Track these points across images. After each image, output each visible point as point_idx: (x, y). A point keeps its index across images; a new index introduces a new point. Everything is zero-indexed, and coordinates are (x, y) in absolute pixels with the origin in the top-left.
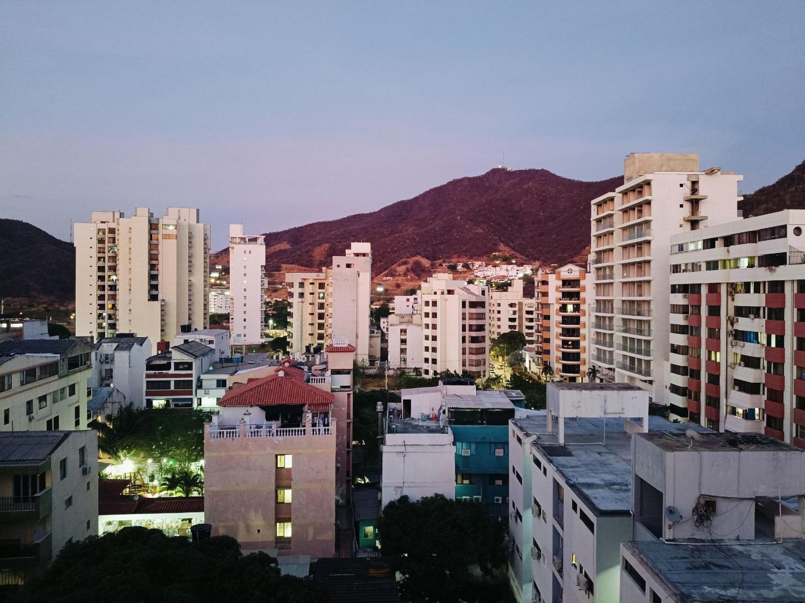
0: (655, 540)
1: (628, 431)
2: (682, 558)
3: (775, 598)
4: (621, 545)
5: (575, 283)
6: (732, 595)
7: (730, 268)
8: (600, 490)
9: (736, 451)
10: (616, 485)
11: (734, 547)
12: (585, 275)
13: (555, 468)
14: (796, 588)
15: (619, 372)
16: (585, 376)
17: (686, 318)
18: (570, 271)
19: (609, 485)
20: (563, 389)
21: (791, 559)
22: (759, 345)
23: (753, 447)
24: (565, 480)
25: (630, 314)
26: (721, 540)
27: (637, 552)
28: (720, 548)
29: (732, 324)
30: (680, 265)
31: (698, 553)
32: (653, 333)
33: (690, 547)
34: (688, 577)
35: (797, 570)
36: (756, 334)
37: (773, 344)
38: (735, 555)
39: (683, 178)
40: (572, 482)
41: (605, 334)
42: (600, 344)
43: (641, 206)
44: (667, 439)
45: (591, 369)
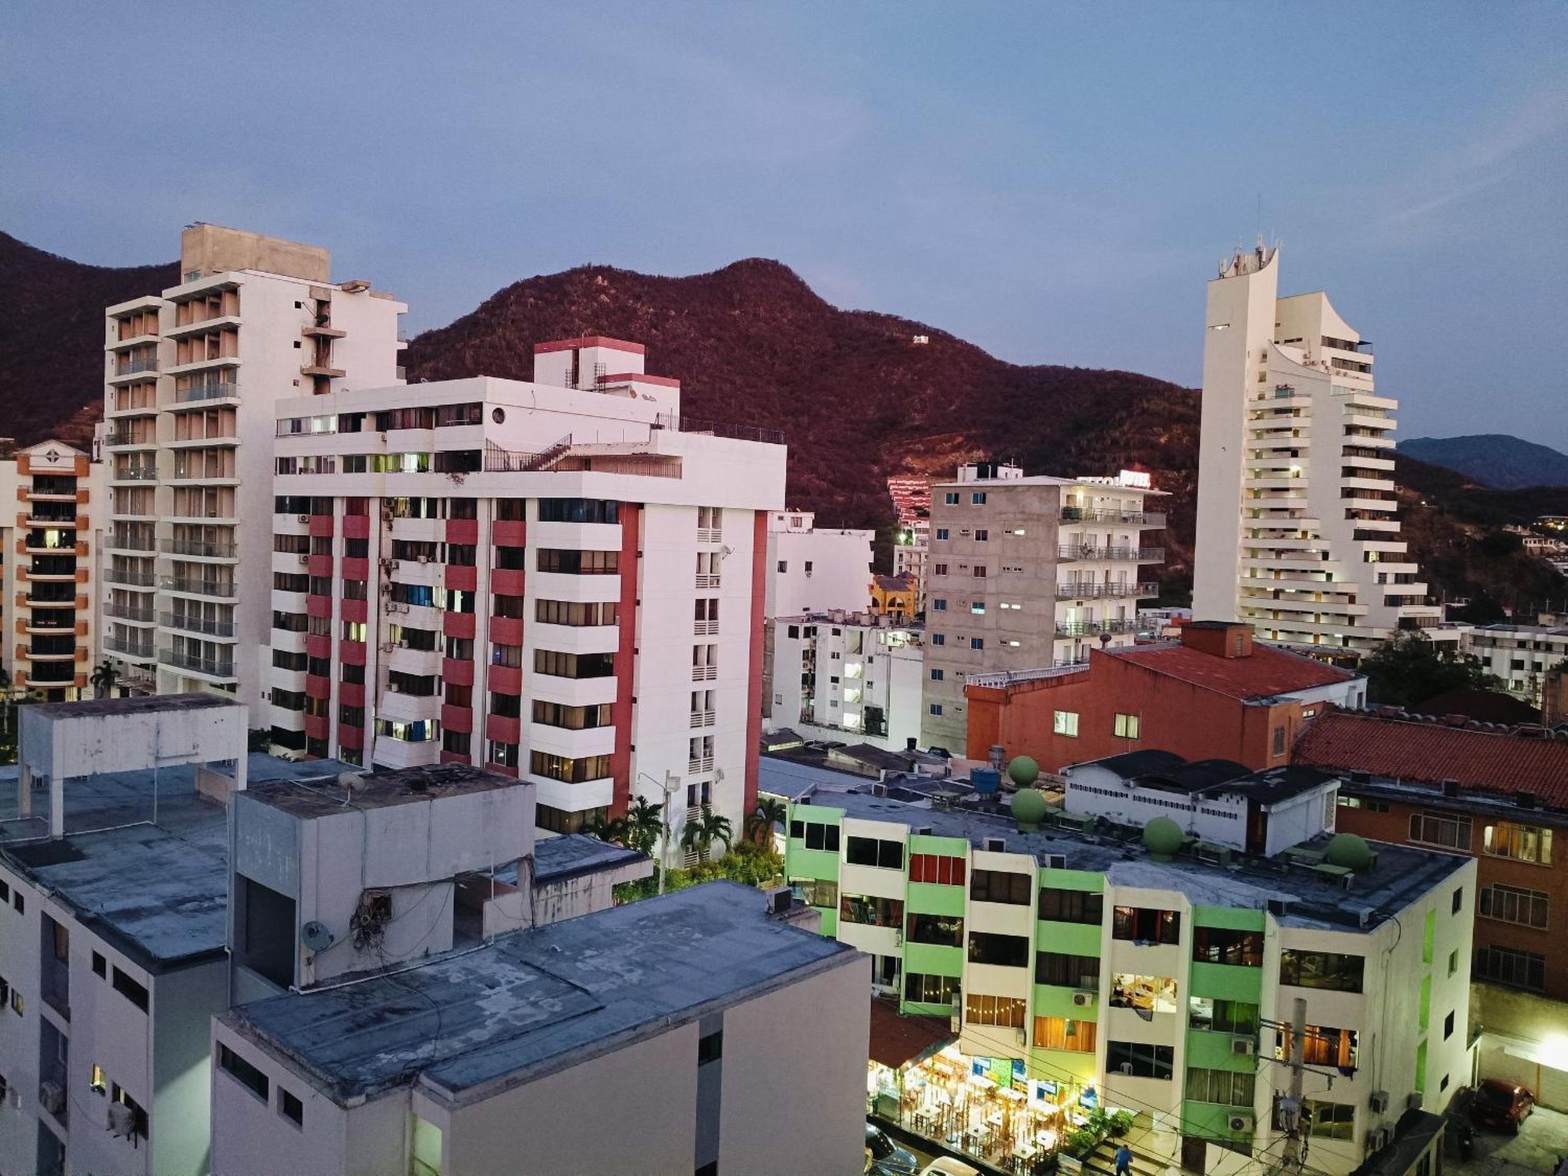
0: (278, 993)
1: (202, 790)
2: (335, 1014)
3: (490, 1039)
4: (214, 1020)
5: (66, 482)
6: (426, 1055)
7: (386, 470)
8: (156, 920)
9: (424, 799)
10: (190, 901)
11: (420, 970)
12: (88, 467)
13: (46, 892)
14: (519, 1012)
15: (164, 672)
16: (86, 685)
17: (305, 561)
18: (52, 457)
19: (175, 905)
20: (61, 717)
21: (508, 967)
22: (434, 610)
23: (452, 788)
24: (73, 913)
25: (191, 553)
26: (397, 963)
27: (248, 1024)
28: (397, 979)
29: (388, 573)
30: (294, 459)
31: (361, 997)
32: (238, 590)
33: (347, 989)
34: (349, 1045)
35: (518, 982)
36: (429, 590)
37: (458, 608)
38: (424, 984)
39: (300, 290)
40: (91, 915)
41: (134, 595)
42: (123, 615)
43: (218, 335)
44: (300, 795)
45: (100, 668)
